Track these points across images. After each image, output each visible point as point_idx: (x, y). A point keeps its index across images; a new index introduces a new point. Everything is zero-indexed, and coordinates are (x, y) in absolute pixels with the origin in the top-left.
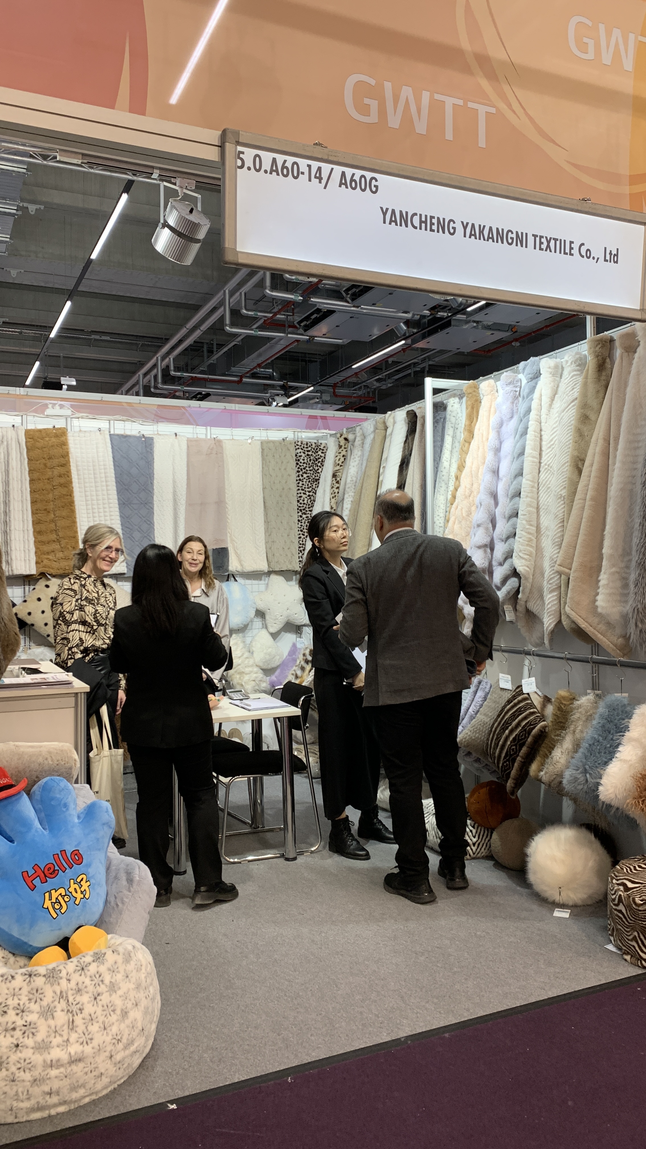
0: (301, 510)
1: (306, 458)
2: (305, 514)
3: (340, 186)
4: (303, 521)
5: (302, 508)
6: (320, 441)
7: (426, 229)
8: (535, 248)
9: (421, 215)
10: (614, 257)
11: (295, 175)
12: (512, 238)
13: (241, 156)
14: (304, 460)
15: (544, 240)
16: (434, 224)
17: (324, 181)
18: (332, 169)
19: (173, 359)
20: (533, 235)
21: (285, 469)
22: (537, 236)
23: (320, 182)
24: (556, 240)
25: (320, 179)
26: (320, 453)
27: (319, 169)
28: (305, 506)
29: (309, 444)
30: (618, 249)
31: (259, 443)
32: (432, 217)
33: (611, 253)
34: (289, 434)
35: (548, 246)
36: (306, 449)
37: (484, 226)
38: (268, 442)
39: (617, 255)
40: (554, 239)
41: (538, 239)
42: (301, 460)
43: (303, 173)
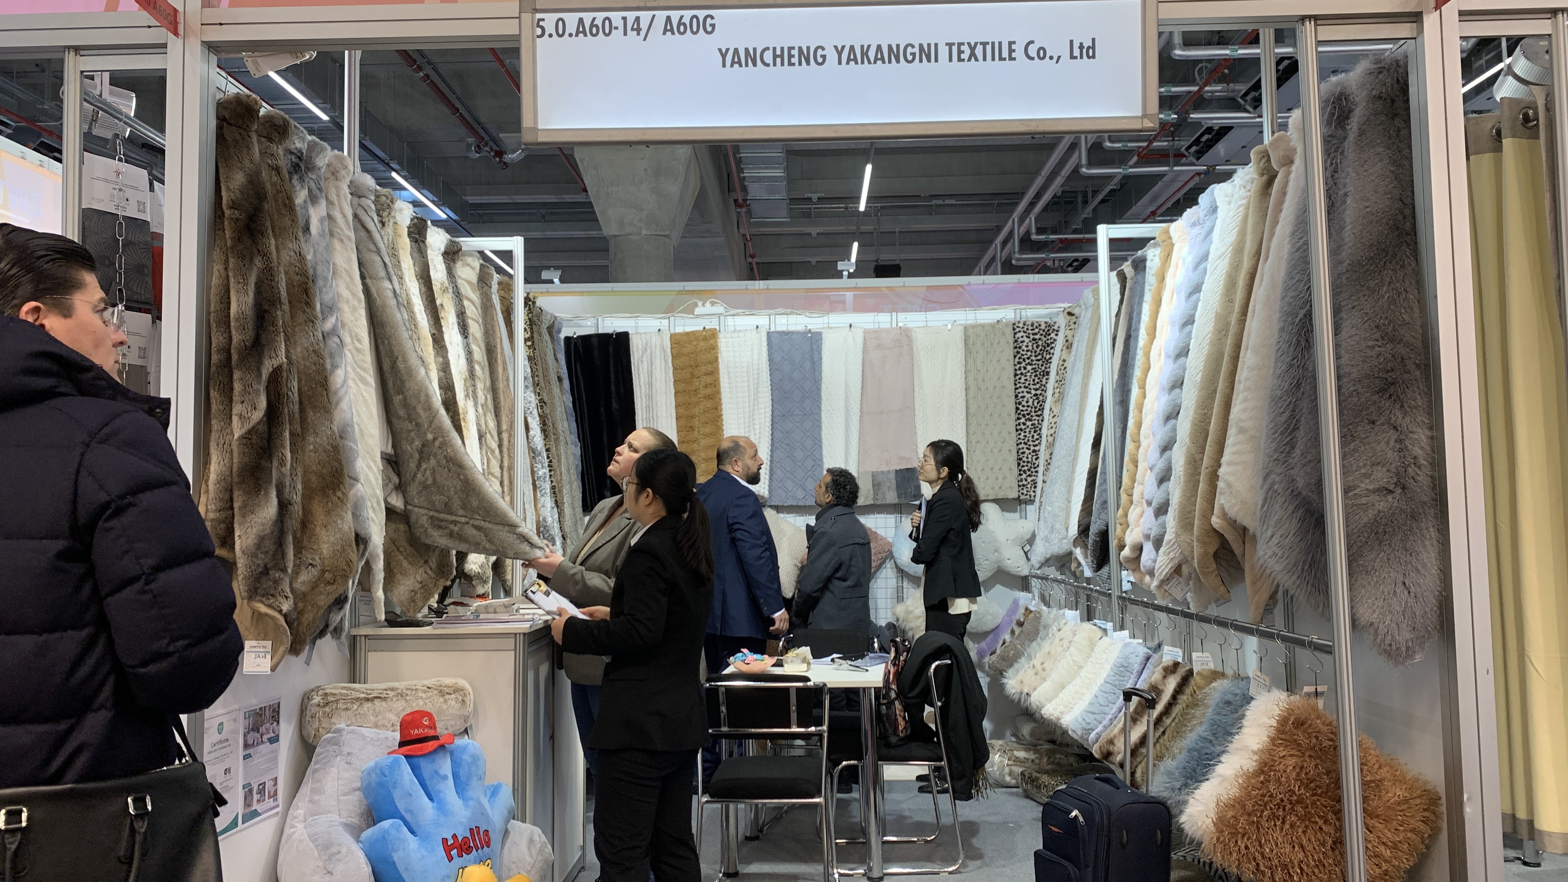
0: (1024, 416)
1: (1030, 344)
2: (1030, 420)
3: (664, 33)
4: (1028, 430)
5: (1025, 412)
6: (1055, 320)
7: (782, 64)
8: (951, 60)
9: (774, 49)
10: (1089, 51)
11: (607, 31)
12: (913, 54)
13: (541, 23)
14: (1027, 346)
15: (965, 48)
16: (793, 56)
17: (643, 33)
18: (654, 16)
19: (1035, 219)
20: (947, 44)
21: (998, 361)
22: (954, 44)
23: (638, 34)
24: (984, 44)
25: (638, 30)
26: (1053, 335)
27: (637, 19)
28: (1029, 409)
29: (1036, 324)
30: (1093, 40)
31: (961, 328)
32: (790, 49)
33: (1081, 47)
34: (1007, 314)
35: (973, 55)
36: (1031, 332)
37: (869, 46)
38: (974, 327)
39: (1093, 47)
40: (981, 43)
41: (955, 49)
42: (1024, 348)
43: (616, 28)
